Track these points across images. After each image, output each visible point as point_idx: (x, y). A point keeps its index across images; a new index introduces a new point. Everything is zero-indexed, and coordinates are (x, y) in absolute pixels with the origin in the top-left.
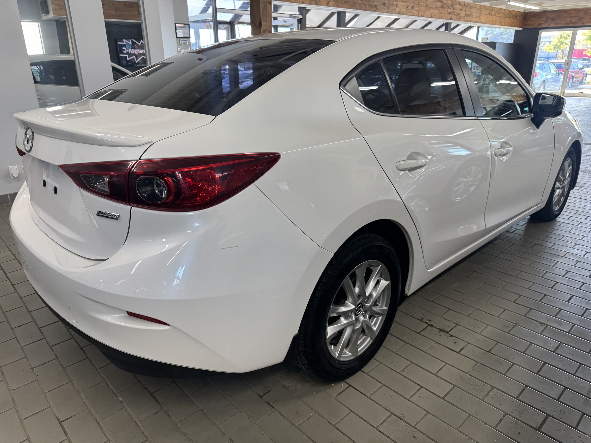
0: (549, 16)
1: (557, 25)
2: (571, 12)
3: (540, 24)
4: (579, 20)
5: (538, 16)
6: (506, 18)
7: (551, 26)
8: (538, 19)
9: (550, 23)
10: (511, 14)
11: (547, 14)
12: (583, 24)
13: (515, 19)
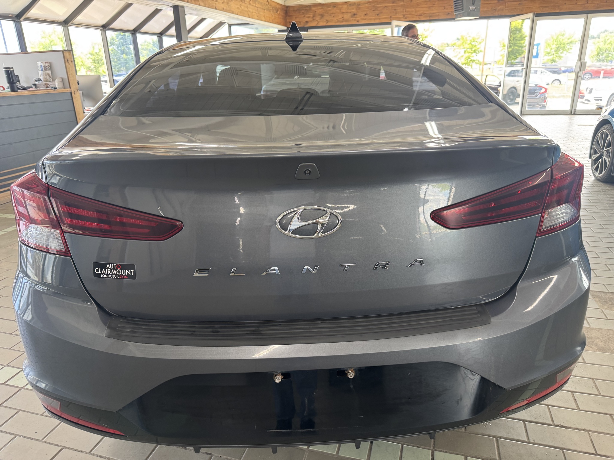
0: (316, 11)
1: (327, 23)
2: (341, 6)
3: (307, 22)
4: (352, 17)
5: (303, 11)
6: (264, 10)
7: (321, 24)
8: (303, 16)
9: (318, 21)
10: (270, 5)
11: (313, 9)
12: (358, 22)
13: (276, 14)
